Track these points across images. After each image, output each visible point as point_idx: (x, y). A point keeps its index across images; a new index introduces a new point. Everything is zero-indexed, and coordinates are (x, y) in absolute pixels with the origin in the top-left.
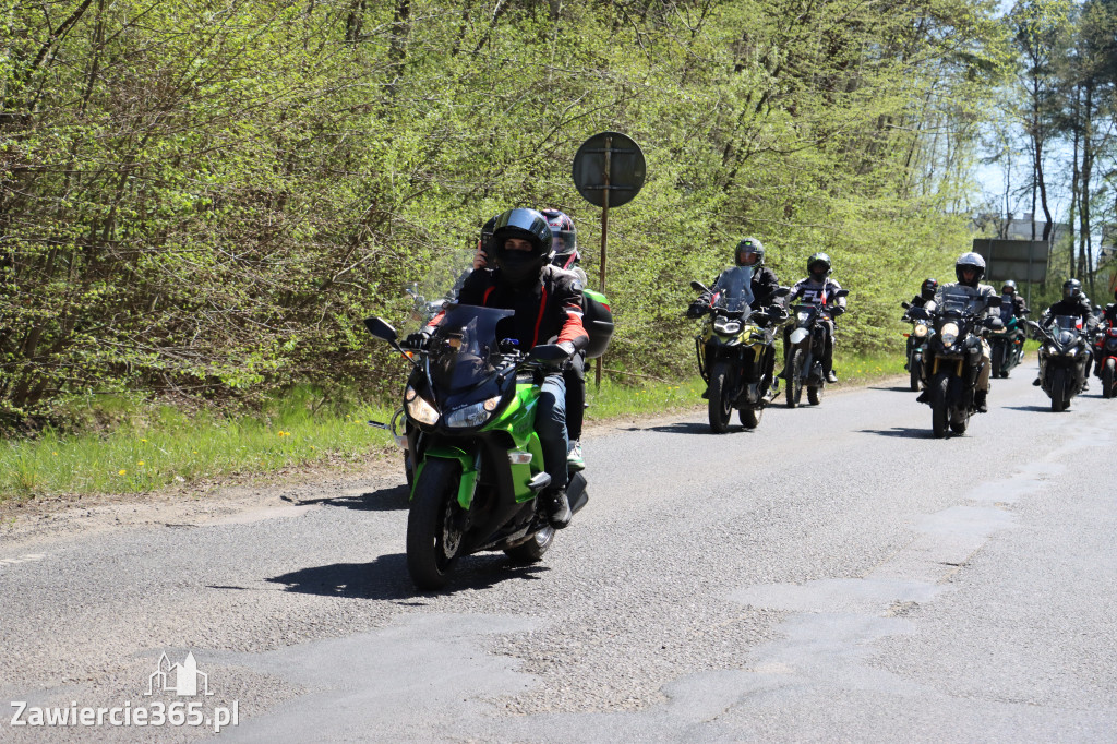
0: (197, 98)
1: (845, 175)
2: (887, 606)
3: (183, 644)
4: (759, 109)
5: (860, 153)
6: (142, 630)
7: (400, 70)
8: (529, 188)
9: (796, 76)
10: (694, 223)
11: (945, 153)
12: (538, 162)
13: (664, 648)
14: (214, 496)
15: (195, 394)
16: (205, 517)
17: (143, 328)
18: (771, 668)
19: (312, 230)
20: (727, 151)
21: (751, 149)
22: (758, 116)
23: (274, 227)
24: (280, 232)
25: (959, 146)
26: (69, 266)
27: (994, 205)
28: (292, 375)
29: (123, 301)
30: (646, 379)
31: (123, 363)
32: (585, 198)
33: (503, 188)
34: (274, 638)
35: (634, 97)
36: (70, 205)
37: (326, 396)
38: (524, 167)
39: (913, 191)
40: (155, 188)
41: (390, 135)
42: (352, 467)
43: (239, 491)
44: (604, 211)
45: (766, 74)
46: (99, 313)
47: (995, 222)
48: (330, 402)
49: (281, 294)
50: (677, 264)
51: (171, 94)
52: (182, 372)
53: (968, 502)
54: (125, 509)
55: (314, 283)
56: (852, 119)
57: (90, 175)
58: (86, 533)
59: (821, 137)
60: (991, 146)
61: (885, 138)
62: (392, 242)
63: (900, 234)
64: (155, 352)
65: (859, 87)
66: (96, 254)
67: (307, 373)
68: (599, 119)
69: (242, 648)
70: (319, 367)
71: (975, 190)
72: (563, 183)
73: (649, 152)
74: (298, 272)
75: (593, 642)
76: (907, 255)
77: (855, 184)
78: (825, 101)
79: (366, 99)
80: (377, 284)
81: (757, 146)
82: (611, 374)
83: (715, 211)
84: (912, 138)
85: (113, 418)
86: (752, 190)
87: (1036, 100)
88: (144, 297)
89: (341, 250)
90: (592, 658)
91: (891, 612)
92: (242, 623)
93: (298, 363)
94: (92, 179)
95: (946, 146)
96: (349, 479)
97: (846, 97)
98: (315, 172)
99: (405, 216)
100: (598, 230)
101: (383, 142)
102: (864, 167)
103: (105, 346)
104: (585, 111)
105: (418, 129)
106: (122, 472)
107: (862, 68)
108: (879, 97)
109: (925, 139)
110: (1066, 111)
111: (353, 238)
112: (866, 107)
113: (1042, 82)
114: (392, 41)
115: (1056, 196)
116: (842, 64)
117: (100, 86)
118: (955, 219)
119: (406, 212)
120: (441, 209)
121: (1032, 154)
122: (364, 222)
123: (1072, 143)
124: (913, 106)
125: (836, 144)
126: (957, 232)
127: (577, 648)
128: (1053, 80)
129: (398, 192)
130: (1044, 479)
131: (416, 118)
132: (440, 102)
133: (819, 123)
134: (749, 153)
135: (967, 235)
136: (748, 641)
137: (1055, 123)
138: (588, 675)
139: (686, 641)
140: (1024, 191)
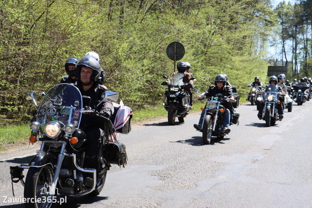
1: (235, 51)
2: (250, 161)
4: (213, 34)
5: (239, 45)
7: (122, 27)
8: (155, 56)
9: (223, 26)
10: (197, 64)
12: (157, 50)
13: (194, 173)
18: (222, 177)
20: (205, 45)
21: (211, 45)
22: (213, 36)
25: (263, 43)
26: (40, 79)
27: (273, 57)
32: (170, 58)
33: (149, 56)
35: (181, 32)
36: (41, 64)
38: (154, 51)
39: (252, 54)
40: (62, 59)
41: (120, 44)
44: (175, 61)
45: (215, 26)
47: (273, 61)
51: (65, 36)
53: (269, 133)
56: (237, 37)
57: (45, 56)
59: (228, 41)
60: (272, 42)
61: (245, 41)
62: (122, 71)
65: (238, 28)
66: (47, 76)
68: (172, 38)
71: (268, 53)
72: (164, 55)
73: (185, 46)
75: (177, 172)
76: (251, 71)
77: (238, 53)
78: (230, 32)
79: (114, 35)
80: (118, 82)
81: (213, 44)
83: (203, 61)
84: (252, 41)
86: (212, 55)
87: (283, 30)
89: (108, 73)
90: (176, 176)
94: (46, 58)
95: (260, 43)
97: (235, 31)
98: (101, 54)
99: (124, 64)
100: (173, 66)
101: (119, 46)
102: (240, 49)
104: (169, 36)
105: (127, 42)
107: (239, 24)
108: (243, 31)
109: (255, 41)
110: (290, 33)
111: (111, 70)
112: (241, 33)
113: (284, 26)
114: (120, 20)
115: (288, 54)
116: (234, 23)
117: (47, 34)
118: (263, 61)
119: (124, 63)
120: (133, 62)
121: (282, 44)
122: (114, 66)
123: (292, 41)
124: (252, 33)
125: (233, 43)
126: (264, 64)
127: (173, 173)
128: (286, 25)
129: (122, 58)
130: (288, 127)
131: (126, 39)
132: (133, 35)
133: (228, 38)
134: (211, 46)
135: (266, 65)
136: (215, 171)
137: (288, 36)
138: (176, 180)
139: (200, 171)
140: (280, 53)
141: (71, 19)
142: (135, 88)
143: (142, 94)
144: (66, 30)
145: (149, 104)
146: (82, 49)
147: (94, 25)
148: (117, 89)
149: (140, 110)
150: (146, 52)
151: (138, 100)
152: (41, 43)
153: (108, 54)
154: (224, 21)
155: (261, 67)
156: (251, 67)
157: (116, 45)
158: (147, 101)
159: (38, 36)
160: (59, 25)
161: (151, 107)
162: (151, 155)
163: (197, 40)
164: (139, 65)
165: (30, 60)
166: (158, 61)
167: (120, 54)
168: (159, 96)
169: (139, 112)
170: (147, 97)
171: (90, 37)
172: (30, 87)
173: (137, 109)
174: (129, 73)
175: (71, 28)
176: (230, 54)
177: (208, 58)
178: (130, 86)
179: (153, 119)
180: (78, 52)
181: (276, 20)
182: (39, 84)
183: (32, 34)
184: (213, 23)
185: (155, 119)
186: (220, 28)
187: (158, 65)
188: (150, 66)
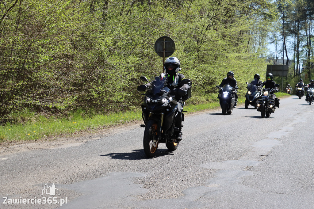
0: (48, 28)
1: (231, 48)
2: (245, 168)
3: (47, 182)
4: (207, 29)
5: (235, 41)
6: (36, 179)
7: (106, 20)
8: (142, 52)
9: (217, 20)
10: (189, 62)
11: (259, 40)
12: (145, 45)
13: (183, 180)
14: (55, 140)
15: (49, 112)
16: (53, 146)
17: (34, 94)
18: (213, 186)
19: (82, 65)
20: (198, 41)
21: (205, 40)
22: (207, 32)
23: (71, 64)
24: (72, 66)
25: (262, 39)
26: (13, 76)
27: (272, 55)
28: (77, 106)
29: (28, 86)
31: (28, 103)
32: (158, 55)
33: (135, 52)
34: (73, 180)
35: (172, 26)
37: (86, 112)
38: (141, 46)
39: (250, 51)
40: (37, 54)
41: (103, 38)
42: (94, 132)
43: (62, 139)
44: (164, 59)
45: (209, 19)
46: (22, 90)
47: (273, 60)
48: (87, 113)
49: (73, 83)
50: (184, 73)
51: (40, 27)
52: (45, 106)
53: (267, 138)
54: (30, 145)
55: (82, 80)
56: (233, 32)
57: (18, 51)
58: (19, 152)
59: (224, 37)
60: (272, 39)
61: (242, 37)
62: (105, 68)
64: (38, 101)
65: (235, 22)
66: (20, 73)
67: (81, 105)
68: (162, 33)
69: (64, 183)
70: (84, 104)
71: (267, 51)
72: (152, 51)
73: (176, 42)
74: (78, 77)
75: (163, 179)
76: (249, 70)
79: (96, 28)
80: (100, 80)
83: (195, 58)
84: (250, 37)
85: (26, 119)
86: (205, 52)
87: (284, 26)
88: (34, 85)
89: (90, 71)
90: (163, 184)
91: (246, 169)
92: (64, 176)
93: (78, 103)
96: (93, 135)
97: (231, 25)
98: (82, 49)
99: (108, 61)
101: (102, 40)
102: (237, 45)
103: (23, 99)
104: (158, 30)
105: (111, 36)
106: (29, 134)
107: (236, 17)
108: (240, 26)
109: (253, 36)
110: (292, 29)
111: (93, 67)
112: (236, 29)
113: (285, 21)
115: (290, 52)
116: (230, 16)
117: (21, 25)
118: (262, 59)
119: (108, 59)
120: (118, 59)
121: (283, 41)
122: (96, 63)
123: (294, 37)
124: (250, 28)
125: (228, 39)
127: (158, 181)
128: (288, 20)
129: (106, 54)
130: (288, 131)
131: (110, 33)
132: (117, 28)
133: (223, 33)
134: (204, 42)
135: (265, 63)
136: (206, 178)
137: (289, 32)
138: (161, 188)
139: (189, 178)
140: (281, 51)
142: (119, 87)
143: (127, 94)
145: (135, 106)
148: (99, 89)
149: (125, 112)
150: (132, 47)
151: (122, 100)
152: (14, 35)
153: (90, 49)
154: (219, 15)
156: (248, 66)
157: (98, 39)
158: (134, 101)
159: (10, 27)
160: (34, 16)
161: (138, 109)
163: (189, 35)
164: (124, 62)
166: (145, 58)
167: (103, 49)
169: (124, 114)
170: (133, 97)
173: (121, 111)
174: (113, 70)
175: (48, 19)
176: (226, 50)
177: (201, 56)
179: (139, 122)
180: (56, 46)
181: (276, 13)
182: (12, 81)
183: (3, 25)
184: (206, 17)
186: (214, 22)
187: (146, 62)
188: (136, 63)
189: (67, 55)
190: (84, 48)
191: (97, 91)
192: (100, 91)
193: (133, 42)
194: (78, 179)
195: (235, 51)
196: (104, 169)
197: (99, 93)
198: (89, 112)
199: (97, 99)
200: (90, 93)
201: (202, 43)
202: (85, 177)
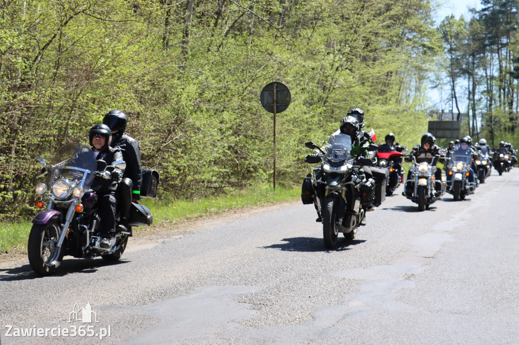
1: (374, 96)
2: (402, 276)
3: (108, 303)
4: (337, 69)
5: (380, 87)
6: (91, 298)
7: (186, 59)
8: (241, 106)
9: (353, 55)
10: (311, 119)
11: (415, 85)
12: (245, 96)
13: (310, 297)
18: (355, 304)
19: (152, 127)
20: (324, 88)
21: (335, 87)
22: (337, 73)
23: (136, 127)
24: (138, 129)
25: (420, 83)
26: (50, 147)
27: (435, 107)
30: (294, 185)
32: (266, 110)
33: (231, 106)
34: (146, 299)
35: (285, 67)
36: (51, 121)
37: (160, 197)
38: (240, 97)
39: (402, 102)
40: (86, 113)
41: (183, 87)
42: (173, 227)
44: (274, 115)
45: (341, 56)
47: (437, 113)
48: (162, 199)
50: (305, 136)
51: (90, 74)
53: (432, 231)
55: (153, 150)
56: (376, 73)
57: (58, 108)
59: (363, 81)
60: (434, 82)
61: (390, 80)
62: (186, 131)
63: (398, 120)
65: (378, 59)
66: (61, 141)
68: (270, 76)
69: (133, 304)
71: (427, 100)
72: (256, 104)
73: (292, 89)
74: (146, 145)
75: (280, 296)
76: (401, 129)
77: (379, 99)
78: (366, 66)
79: (173, 72)
80: (179, 150)
81: (337, 86)
82: (280, 184)
83: (321, 114)
84: (401, 80)
86: (336, 104)
87: (452, 62)
89: (165, 136)
90: (280, 302)
91: (403, 278)
92: (132, 294)
94: (59, 111)
95: (415, 83)
97: (373, 64)
98: (152, 104)
99: (191, 120)
101: (182, 90)
102: (383, 92)
104: (265, 73)
105: (195, 84)
107: (380, 52)
108: (387, 64)
109: (406, 80)
110: (464, 66)
111: (169, 130)
112: (382, 68)
113: (453, 54)
114: (183, 47)
115: (461, 102)
116: (371, 50)
117: (62, 71)
118: (420, 113)
119: (191, 118)
120: (206, 117)
121: (451, 85)
122: (174, 124)
123: (467, 80)
124: (401, 67)
125: (370, 83)
126: (421, 118)
127: (273, 299)
128: (458, 53)
129: (188, 110)
130: (463, 220)
131: (194, 79)
132: (204, 72)
133: (362, 75)
134: (334, 89)
135: (425, 119)
136: (345, 293)
137: (460, 71)
138: (279, 310)
139: (319, 294)
140: (448, 100)
141: (101, 46)
142: (209, 159)
143: (221, 170)
144: (92, 64)
145: (232, 186)
146: (120, 95)
147: (140, 56)
148: (178, 162)
149: (219, 196)
150: (227, 99)
151: (214, 179)
152: (52, 86)
153: (164, 104)
154: (355, 48)
155: (417, 122)
156: (400, 123)
157: (177, 88)
158: (230, 180)
159: (46, 75)
160: (81, 56)
161: (236, 191)
162: (237, 269)
163: (311, 79)
164: (216, 122)
165: (33, 115)
166: (246, 115)
167: (183, 103)
168: (249, 171)
169: (217, 199)
170: (230, 173)
171: (133, 76)
172: (34, 160)
173: (212, 195)
174: (199, 135)
175: (102, 61)
176: (366, 101)
177: (331, 110)
178: (200, 156)
179: (240, 209)
180: (114, 100)
181: (440, 45)
182: (49, 154)
183: (35, 71)
184: (336, 52)
185: (243, 210)
186: (349, 59)
187: (247, 121)
188: (233, 123)
189: (130, 113)
190: (155, 102)
191: (175, 166)
192: (179, 166)
193: (229, 91)
194: (153, 298)
195: (380, 102)
196: (192, 282)
197: (179, 169)
198: (164, 197)
199: (176, 178)
200: (166, 169)
201: (331, 90)
202: (164, 294)
